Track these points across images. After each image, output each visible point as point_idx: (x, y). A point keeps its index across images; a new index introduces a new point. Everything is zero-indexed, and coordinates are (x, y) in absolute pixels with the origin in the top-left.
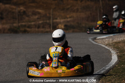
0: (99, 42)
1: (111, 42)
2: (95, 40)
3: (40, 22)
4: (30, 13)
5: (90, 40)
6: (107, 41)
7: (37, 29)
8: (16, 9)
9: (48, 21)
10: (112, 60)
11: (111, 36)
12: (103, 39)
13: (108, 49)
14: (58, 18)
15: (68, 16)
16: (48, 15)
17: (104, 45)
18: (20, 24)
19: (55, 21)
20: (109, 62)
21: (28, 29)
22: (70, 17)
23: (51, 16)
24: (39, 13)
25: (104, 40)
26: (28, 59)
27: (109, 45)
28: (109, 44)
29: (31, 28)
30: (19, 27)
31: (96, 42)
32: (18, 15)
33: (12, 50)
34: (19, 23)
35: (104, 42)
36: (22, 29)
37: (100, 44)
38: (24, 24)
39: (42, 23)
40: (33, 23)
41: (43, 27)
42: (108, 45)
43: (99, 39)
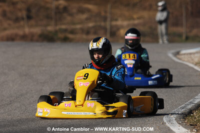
0: (183, 60)
2: (178, 56)
3: (91, 25)
4: (74, 11)
5: (170, 55)
6: (197, 57)
7: (84, 36)
8: (51, 3)
9: (103, 24)
12: (190, 54)
13: (198, 71)
14: (120, 19)
15: (135, 16)
16: (103, 14)
17: (193, 63)
18: (58, 28)
19: (114, 23)
21: (70, 36)
22: (139, 18)
23: (108, 15)
24: (89, 10)
25: (192, 56)
29: (76, 34)
30: (56, 32)
31: (180, 59)
32: (56, 13)
33: (44, 68)
34: (56, 25)
35: (193, 60)
36: (61, 35)
37: (186, 62)
38: (64, 27)
39: (93, 27)
40: (78, 26)
41: (95, 33)
43: (184, 54)
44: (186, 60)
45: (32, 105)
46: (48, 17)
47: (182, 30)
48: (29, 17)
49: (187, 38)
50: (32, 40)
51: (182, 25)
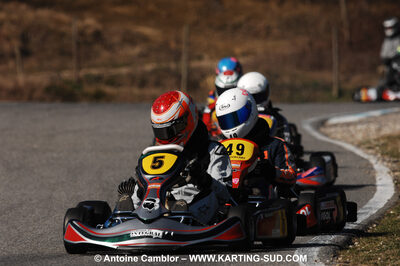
0: (333, 136)
1: (375, 137)
2: (323, 130)
3: (149, 67)
4: (116, 39)
5: (308, 128)
6: (360, 131)
7: (136, 91)
8: (70, 24)
9: (173, 66)
10: (376, 195)
11: (375, 118)
12: (348, 124)
13: (362, 159)
14: (206, 56)
15: (238, 50)
16: (173, 45)
17: (352, 143)
18: (82, 73)
19: (195, 64)
20: (367, 201)
21: (109, 90)
22: (245, 54)
23: (184, 48)
24: (145, 39)
25: (351, 128)
26: (108, 183)
27: (368, 145)
28: (369, 142)
29: (119, 85)
30: (80, 81)
31: (327, 135)
32: (78, 44)
33: (55, 155)
34: (79, 68)
35: (352, 136)
36: (90, 89)
37: (339, 140)
38: (95, 72)
39: (154, 72)
40: (124, 71)
41: (158, 84)
42: (366, 144)
43: (335, 125)
44: (339, 136)
45: (31, 228)
46: (64, 53)
47: (331, 77)
48: (25, 53)
49: (341, 94)
50: (30, 99)
51: (330, 67)
